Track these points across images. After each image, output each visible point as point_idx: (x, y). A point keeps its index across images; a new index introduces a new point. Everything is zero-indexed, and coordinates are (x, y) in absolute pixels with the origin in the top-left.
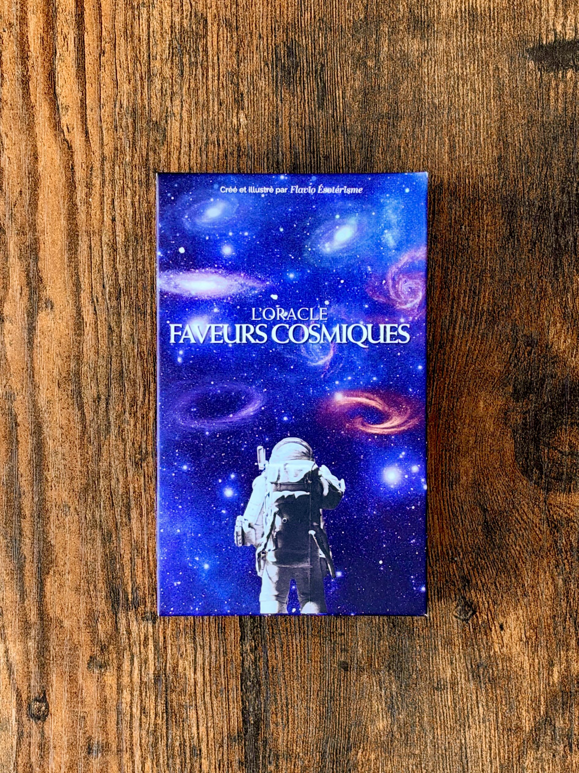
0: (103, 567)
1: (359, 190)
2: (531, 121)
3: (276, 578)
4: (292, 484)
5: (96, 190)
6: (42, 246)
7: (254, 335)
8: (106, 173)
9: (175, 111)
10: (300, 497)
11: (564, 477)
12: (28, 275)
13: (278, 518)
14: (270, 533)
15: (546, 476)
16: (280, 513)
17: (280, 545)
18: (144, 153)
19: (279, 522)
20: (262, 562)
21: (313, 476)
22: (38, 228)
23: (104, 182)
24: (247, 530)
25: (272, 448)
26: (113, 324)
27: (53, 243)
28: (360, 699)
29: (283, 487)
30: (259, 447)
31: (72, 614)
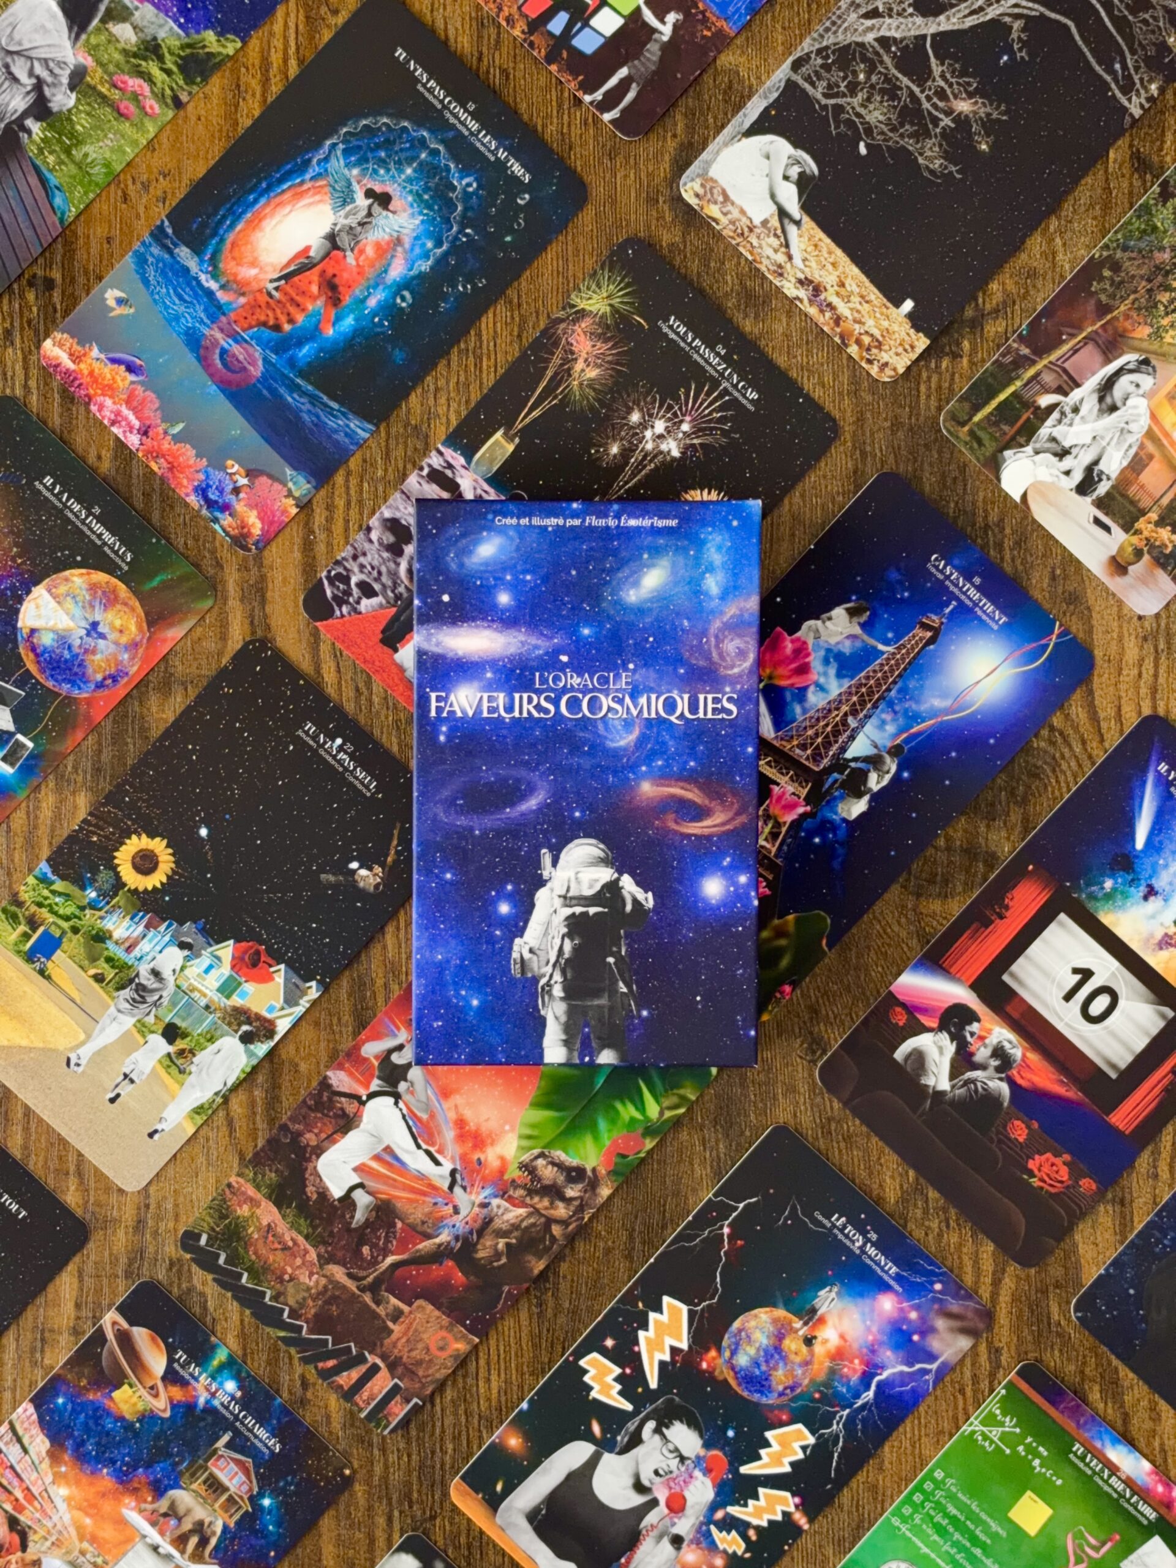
0: (350, 995)
1: (673, 523)
2: (896, 425)
3: (563, 1019)
4: (585, 898)
5: (339, 514)
6: (270, 585)
7: (538, 707)
8: (352, 492)
9: (440, 412)
10: (596, 914)
11: (939, 878)
12: (252, 623)
13: (567, 941)
14: (557, 961)
15: (916, 878)
16: (570, 935)
17: (569, 975)
18: (401, 466)
19: (568, 946)
20: (546, 998)
21: (613, 887)
22: (265, 562)
23: (348, 504)
24: (527, 955)
25: (560, 851)
26: (361, 685)
27: (285, 580)
28: (679, 1162)
29: (574, 902)
30: (544, 851)
31: (310, 1054)
